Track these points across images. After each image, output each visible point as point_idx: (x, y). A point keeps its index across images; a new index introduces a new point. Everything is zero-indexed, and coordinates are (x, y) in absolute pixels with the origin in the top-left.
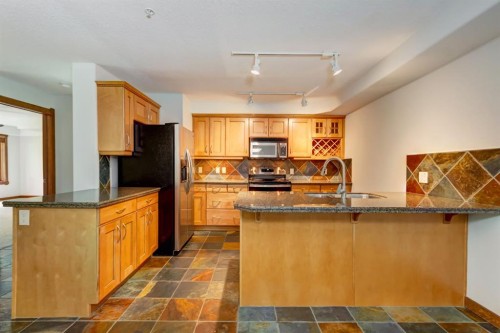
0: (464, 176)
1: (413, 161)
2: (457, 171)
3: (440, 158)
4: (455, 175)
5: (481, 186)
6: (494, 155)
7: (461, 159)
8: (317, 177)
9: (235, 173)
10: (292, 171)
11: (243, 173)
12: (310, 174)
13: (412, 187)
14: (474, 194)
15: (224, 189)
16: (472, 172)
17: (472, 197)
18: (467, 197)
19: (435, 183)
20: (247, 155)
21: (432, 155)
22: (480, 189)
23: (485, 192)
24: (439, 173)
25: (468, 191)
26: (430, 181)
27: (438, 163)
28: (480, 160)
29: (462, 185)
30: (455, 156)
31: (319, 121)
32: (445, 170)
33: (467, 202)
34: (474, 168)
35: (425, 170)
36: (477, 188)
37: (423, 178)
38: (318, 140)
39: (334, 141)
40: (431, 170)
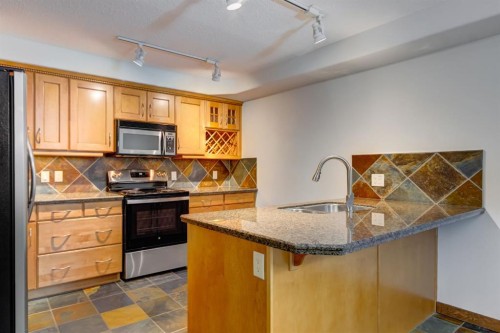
0: (433, 177)
1: (363, 162)
2: (424, 173)
3: (400, 159)
4: (421, 177)
5: (454, 187)
6: (468, 156)
7: (429, 160)
8: (206, 183)
9: (81, 181)
10: (174, 175)
11: (95, 180)
12: (197, 178)
13: (361, 192)
14: (446, 196)
15: (78, 212)
16: (442, 174)
17: (443, 199)
18: (436, 199)
19: (395, 186)
20: (111, 149)
21: (389, 156)
22: (453, 191)
23: (459, 194)
24: (400, 175)
25: (438, 193)
26: (388, 184)
27: (397, 165)
28: (451, 162)
29: (431, 188)
30: (421, 157)
31: (215, 105)
32: (408, 172)
33: (437, 204)
34: (446, 169)
35: (380, 172)
36: (448, 189)
37: (378, 180)
38: (212, 132)
39: (230, 134)
40: (388, 172)
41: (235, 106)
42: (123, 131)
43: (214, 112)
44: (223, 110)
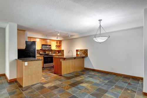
1: (77, 51)
2: (83, 52)
3: (81, 50)
8: (56, 54)
10: (50, 53)
12: (54, 53)
13: (77, 54)
20: (41, 49)
23: (86, 54)
25: (84, 54)
28: (85, 51)
30: (83, 50)
33: (84, 56)
37: (79, 53)
38: (57, 46)
39: (60, 46)
40: (80, 52)
41: (60, 42)
42: (43, 46)
43: (57, 42)
44: (58, 42)
